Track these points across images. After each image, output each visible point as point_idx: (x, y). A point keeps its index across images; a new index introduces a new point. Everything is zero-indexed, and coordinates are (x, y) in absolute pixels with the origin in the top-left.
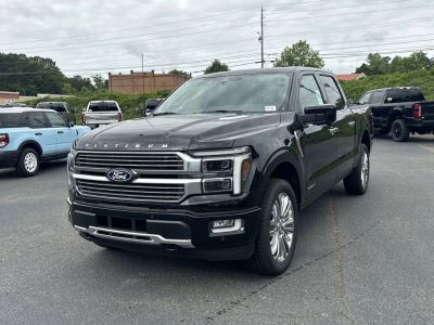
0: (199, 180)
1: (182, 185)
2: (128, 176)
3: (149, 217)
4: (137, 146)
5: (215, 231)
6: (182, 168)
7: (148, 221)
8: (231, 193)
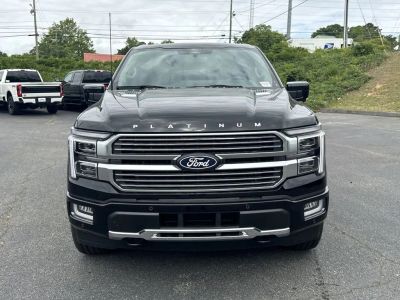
0: (294, 162)
1: (281, 168)
2: (212, 162)
3: (244, 208)
4: (222, 125)
5: (306, 214)
6: (282, 149)
7: (242, 213)
8: (316, 173)
